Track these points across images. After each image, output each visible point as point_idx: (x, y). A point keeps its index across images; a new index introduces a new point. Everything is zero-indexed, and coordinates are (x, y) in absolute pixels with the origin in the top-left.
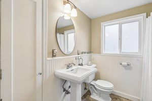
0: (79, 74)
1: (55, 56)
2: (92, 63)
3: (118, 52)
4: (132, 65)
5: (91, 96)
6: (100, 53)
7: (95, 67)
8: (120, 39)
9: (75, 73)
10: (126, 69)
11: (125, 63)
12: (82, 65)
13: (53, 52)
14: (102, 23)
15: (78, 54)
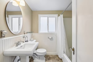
0: (28, 48)
1: (4, 37)
2: (34, 39)
3: (47, 32)
4: (53, 38)
5: (34, 61)
6: (38, 33)
7: (36, 42)
8: (48, 25)
9: (24, 48)
10: (51, 40)
11: (50, 37)
12: (27, 41)
13: (2, 33)
14: (39, 15)
15: (24, 34)
